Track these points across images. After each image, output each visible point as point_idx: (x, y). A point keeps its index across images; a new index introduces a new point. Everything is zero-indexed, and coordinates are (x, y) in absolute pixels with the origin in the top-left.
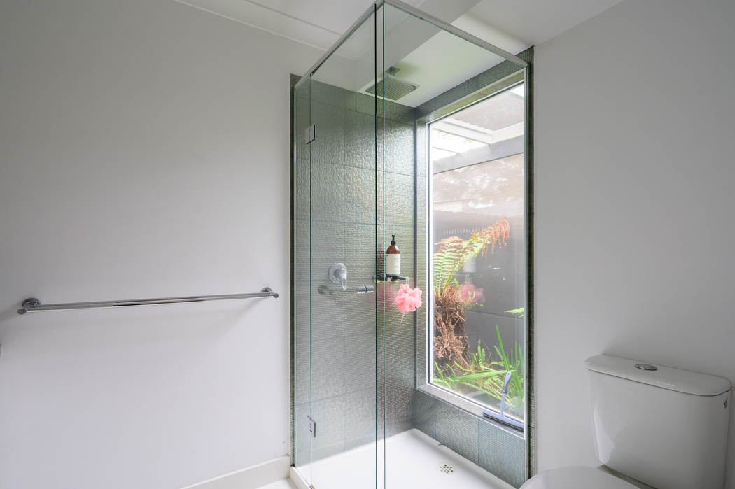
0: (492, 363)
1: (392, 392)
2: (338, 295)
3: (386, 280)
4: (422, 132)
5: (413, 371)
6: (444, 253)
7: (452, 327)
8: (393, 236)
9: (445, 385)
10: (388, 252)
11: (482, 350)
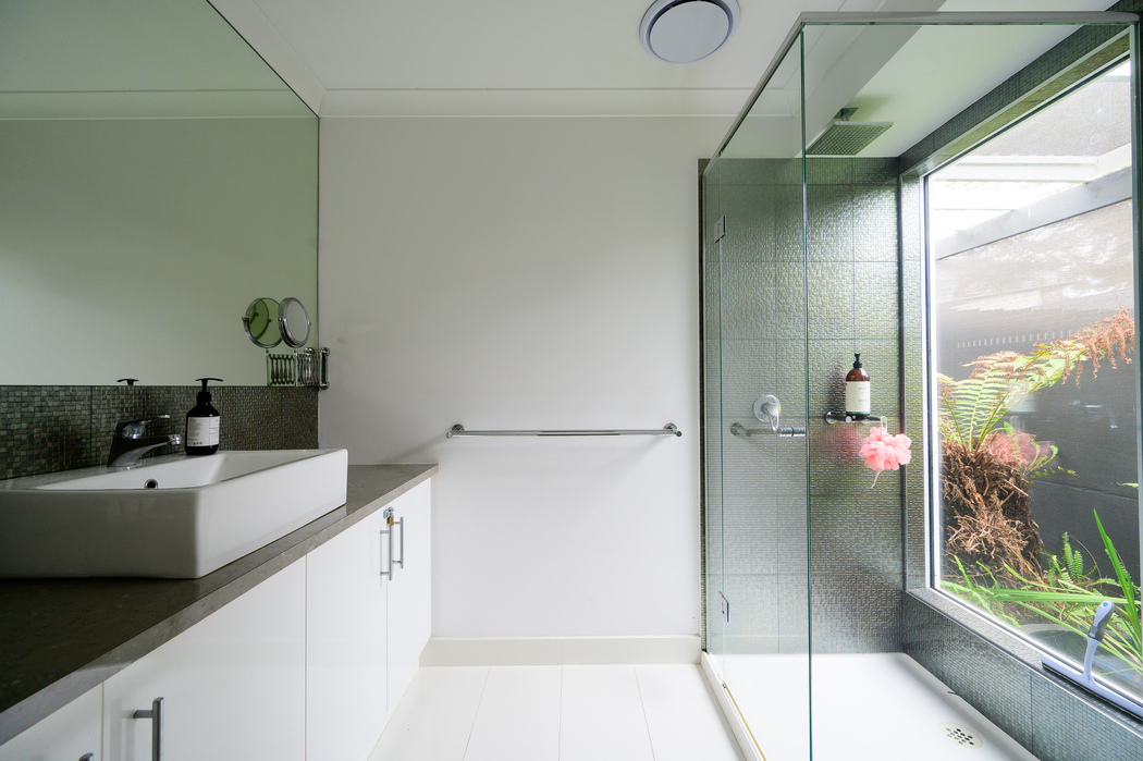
0: (1102, 581)
1: (860, 587)
2: (765, 438)
3: (844, 419)
4: (912, 194)
5: (899, 563)
6: (983, 379)
7: (1000, 503)
8: (857, 356)
9: (974, 601)
10: (849, 378)
11: (1074, 553)
